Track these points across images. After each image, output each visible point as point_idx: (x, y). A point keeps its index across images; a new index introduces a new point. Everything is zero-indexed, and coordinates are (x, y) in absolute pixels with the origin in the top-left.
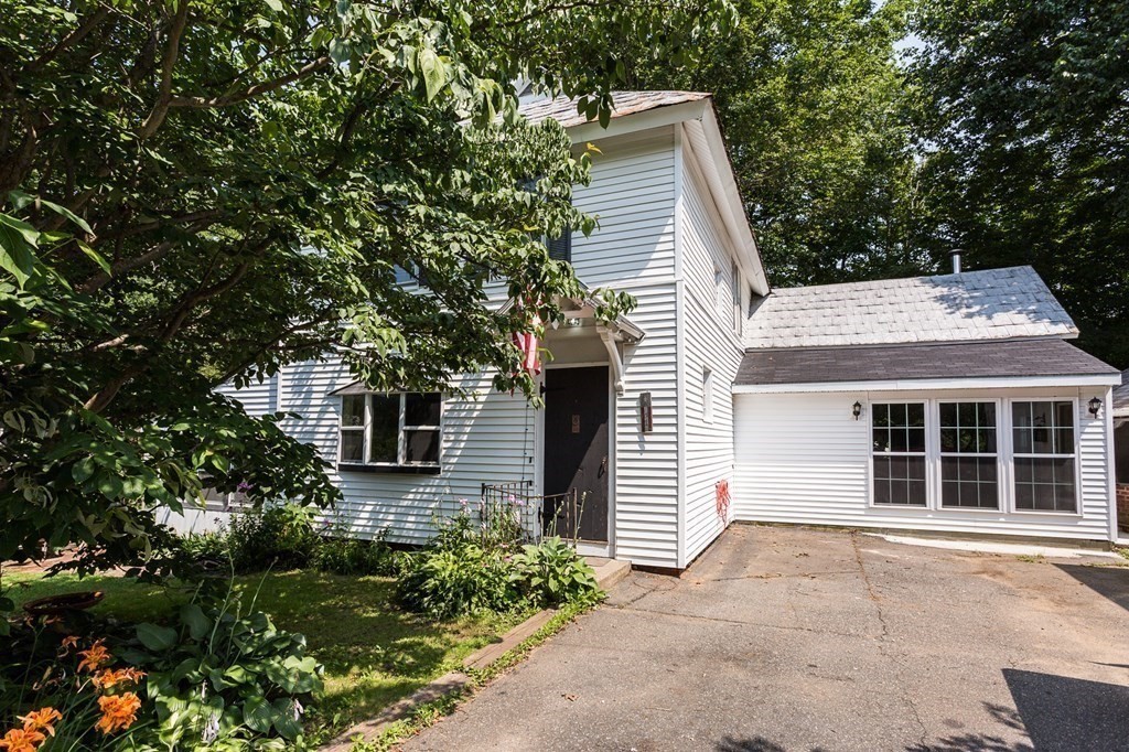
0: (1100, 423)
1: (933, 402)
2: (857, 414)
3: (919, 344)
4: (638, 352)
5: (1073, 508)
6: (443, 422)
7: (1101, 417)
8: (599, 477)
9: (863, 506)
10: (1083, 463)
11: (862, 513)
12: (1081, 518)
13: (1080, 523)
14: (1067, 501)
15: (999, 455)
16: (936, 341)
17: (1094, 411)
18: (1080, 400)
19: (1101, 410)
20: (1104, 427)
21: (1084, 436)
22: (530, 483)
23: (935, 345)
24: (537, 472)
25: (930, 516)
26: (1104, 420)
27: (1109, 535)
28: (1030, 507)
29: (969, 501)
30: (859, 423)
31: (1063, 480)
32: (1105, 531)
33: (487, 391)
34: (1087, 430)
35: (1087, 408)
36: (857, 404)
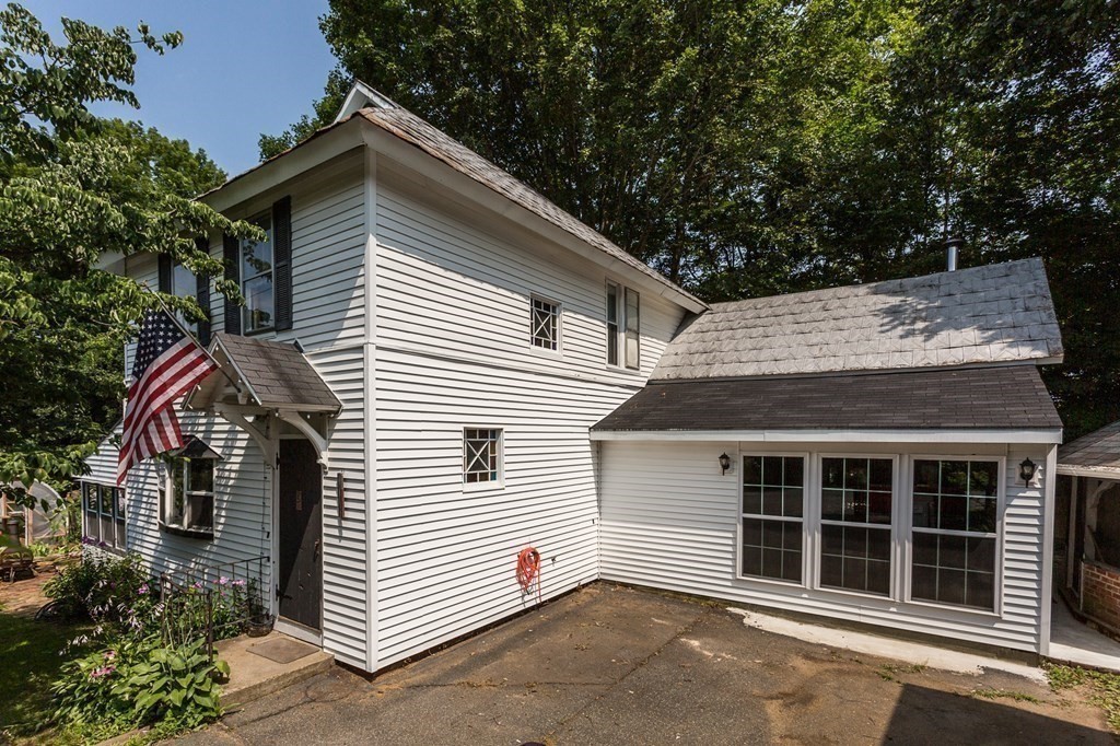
0: (1037, 494)
1: (815, 456)
2: (725, 467)
3: (844, 374)
4: (338, 426)
5: (989, 604)
6: (215, 488)
7: (1038, 486)
8: (314, 560)
9: (730, 577)
10: (1006, 546)
11: (729, 584)
12: (999, 619)
13: (996, 625)
14: (982, 594)
15: (893, 527)
16: (865, 370)
17: (1027, 478)
18: (1008, 460)
19: (1038, 476)
20: (1042, 499)
21: (1009, 511)
22: (269, 558)
23: (863, 375)
24: (273, 547)
25: (805, 596)
26: (1042, 490)
27: (1037, 645)
28: (930, 597)
29: (853, 582)
30: (727, 477)
31: (978, 566)
32: (1032, 640)
33: (239, 459)
34: (1015, 502)
35: (1018, 472)
36: (724, 457)
